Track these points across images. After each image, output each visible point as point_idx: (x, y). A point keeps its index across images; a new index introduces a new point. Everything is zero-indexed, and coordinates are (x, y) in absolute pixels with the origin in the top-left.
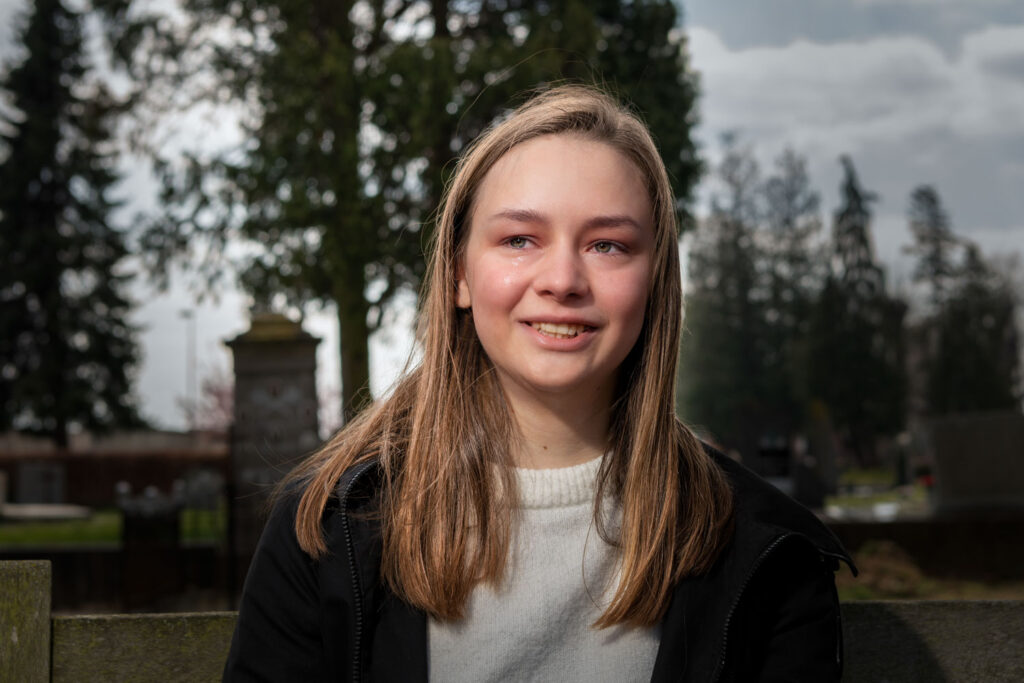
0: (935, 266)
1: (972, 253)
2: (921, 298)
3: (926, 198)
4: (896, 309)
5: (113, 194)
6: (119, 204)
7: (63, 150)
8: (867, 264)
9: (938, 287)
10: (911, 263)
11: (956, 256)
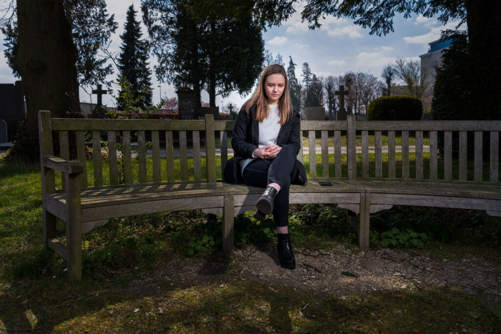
0: (307, 79)
1: (314, 76)
2: (304, 85)
3: (306, 65)
4: (299, 87)
5: (146, 61)
6: (148, 64)
7: (136, 53)
8: (294, 78)
9: (307, 83)
10: (302, 78)
11: (311, 77)
